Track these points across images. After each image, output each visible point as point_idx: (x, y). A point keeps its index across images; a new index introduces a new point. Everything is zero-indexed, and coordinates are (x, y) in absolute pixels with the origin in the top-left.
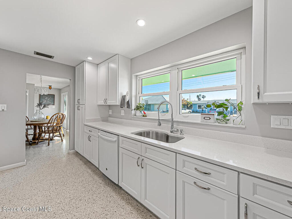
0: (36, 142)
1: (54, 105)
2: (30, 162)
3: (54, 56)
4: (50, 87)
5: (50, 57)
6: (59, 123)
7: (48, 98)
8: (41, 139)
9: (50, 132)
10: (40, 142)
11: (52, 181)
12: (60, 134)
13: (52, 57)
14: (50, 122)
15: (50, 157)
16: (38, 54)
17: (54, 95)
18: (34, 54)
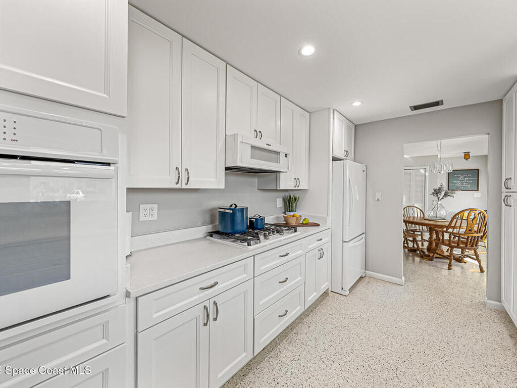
0: (429, 256)
1: (478, 190)
2: (409, 284)
3: (441, 99)
4: (467, 156)
5: (437, 104)
6: (473, 231)
7: (465, 177)
8: (437, 254)
9: (452, 244)
10: (436, 258)
11: (426, 335)
12: (476, 254)
13: (440, 103)
14: (453, 225)
15: (443, 292)
16: (416, 108)
17: (478, 170)
18: (412, 111)
